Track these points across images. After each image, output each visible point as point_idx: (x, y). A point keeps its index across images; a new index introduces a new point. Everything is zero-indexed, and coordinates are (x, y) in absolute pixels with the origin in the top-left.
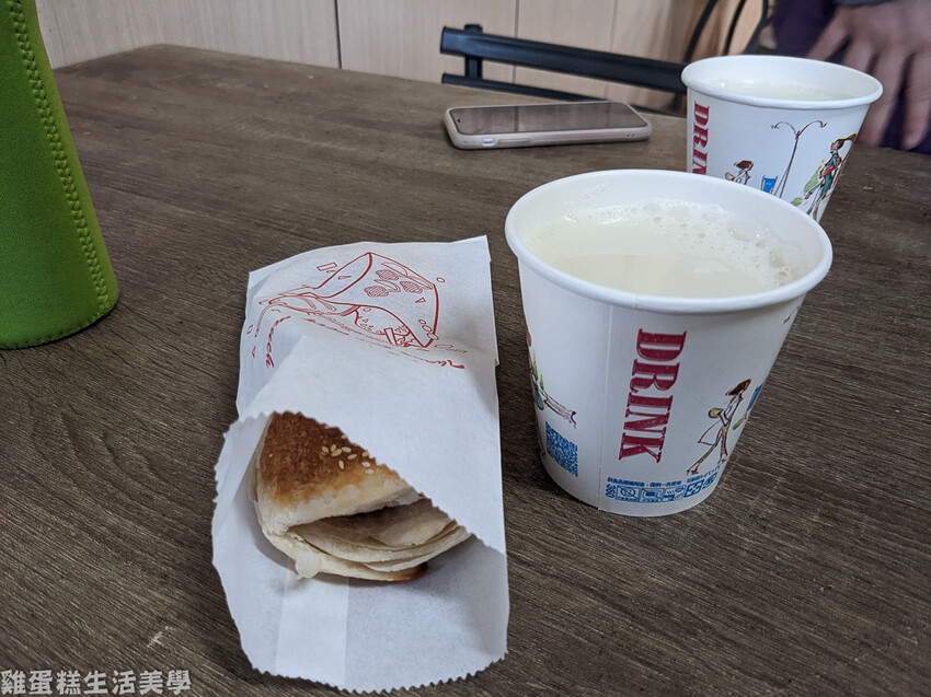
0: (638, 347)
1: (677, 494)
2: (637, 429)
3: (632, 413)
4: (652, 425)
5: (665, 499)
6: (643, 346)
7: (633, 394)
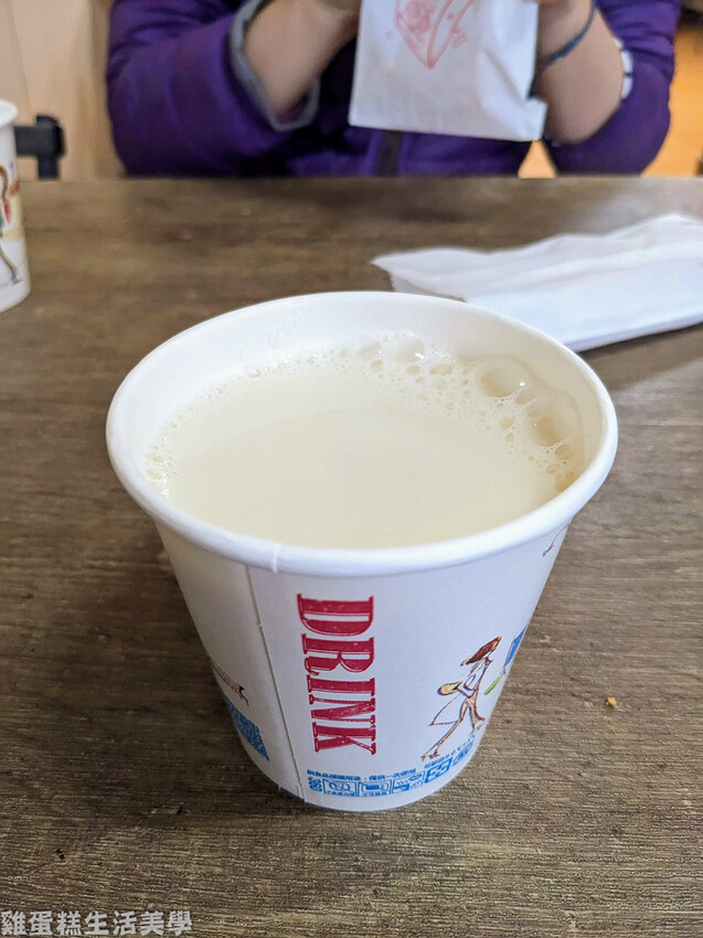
0: (302, 618)
1: (411, 783)
2: (330, 719)
3: (318, 700)
4: (353, 714)
5: (395, 791)
6: (309, 616)
7: (312, 676)
